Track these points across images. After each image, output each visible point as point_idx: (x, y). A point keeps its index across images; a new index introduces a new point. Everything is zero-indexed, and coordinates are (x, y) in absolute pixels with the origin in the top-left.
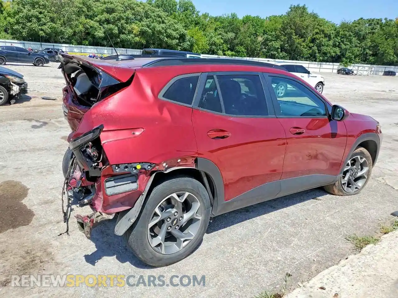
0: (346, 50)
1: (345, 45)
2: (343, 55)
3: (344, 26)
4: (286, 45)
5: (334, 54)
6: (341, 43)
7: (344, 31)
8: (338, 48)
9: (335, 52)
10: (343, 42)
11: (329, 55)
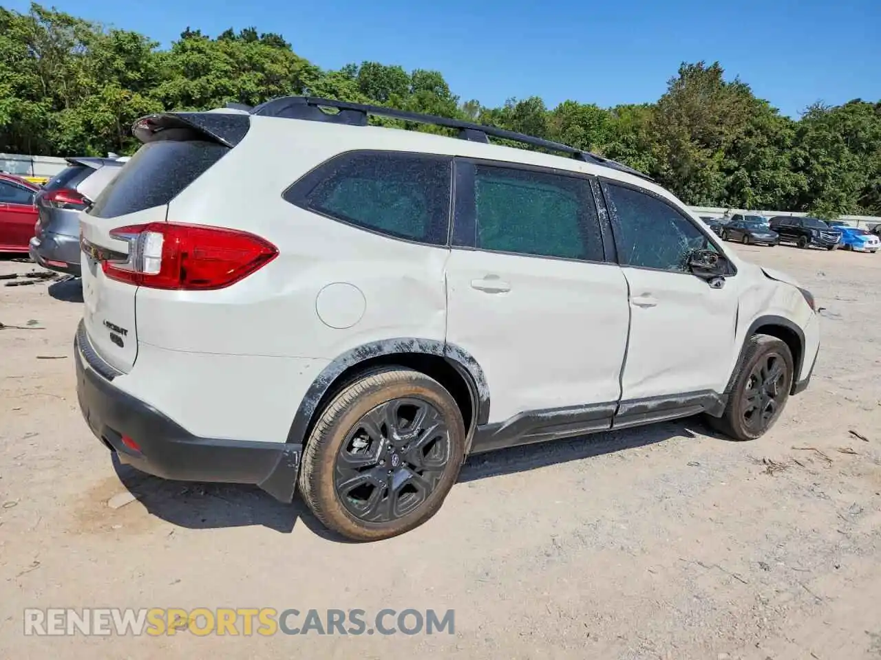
0: (825, 177)
1: (823, 164)
2: (816, 191)
3: (818, 117)
4: (665, 167)
5: (793, 190)
6: (813, 161)
7: (817, 129)
8: (802, 173)
9: (795, 184)
10: (816, 156)
11: (779, 192)
